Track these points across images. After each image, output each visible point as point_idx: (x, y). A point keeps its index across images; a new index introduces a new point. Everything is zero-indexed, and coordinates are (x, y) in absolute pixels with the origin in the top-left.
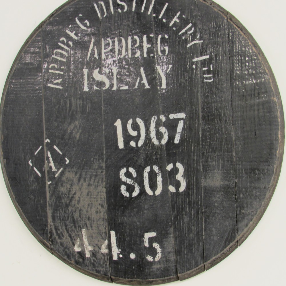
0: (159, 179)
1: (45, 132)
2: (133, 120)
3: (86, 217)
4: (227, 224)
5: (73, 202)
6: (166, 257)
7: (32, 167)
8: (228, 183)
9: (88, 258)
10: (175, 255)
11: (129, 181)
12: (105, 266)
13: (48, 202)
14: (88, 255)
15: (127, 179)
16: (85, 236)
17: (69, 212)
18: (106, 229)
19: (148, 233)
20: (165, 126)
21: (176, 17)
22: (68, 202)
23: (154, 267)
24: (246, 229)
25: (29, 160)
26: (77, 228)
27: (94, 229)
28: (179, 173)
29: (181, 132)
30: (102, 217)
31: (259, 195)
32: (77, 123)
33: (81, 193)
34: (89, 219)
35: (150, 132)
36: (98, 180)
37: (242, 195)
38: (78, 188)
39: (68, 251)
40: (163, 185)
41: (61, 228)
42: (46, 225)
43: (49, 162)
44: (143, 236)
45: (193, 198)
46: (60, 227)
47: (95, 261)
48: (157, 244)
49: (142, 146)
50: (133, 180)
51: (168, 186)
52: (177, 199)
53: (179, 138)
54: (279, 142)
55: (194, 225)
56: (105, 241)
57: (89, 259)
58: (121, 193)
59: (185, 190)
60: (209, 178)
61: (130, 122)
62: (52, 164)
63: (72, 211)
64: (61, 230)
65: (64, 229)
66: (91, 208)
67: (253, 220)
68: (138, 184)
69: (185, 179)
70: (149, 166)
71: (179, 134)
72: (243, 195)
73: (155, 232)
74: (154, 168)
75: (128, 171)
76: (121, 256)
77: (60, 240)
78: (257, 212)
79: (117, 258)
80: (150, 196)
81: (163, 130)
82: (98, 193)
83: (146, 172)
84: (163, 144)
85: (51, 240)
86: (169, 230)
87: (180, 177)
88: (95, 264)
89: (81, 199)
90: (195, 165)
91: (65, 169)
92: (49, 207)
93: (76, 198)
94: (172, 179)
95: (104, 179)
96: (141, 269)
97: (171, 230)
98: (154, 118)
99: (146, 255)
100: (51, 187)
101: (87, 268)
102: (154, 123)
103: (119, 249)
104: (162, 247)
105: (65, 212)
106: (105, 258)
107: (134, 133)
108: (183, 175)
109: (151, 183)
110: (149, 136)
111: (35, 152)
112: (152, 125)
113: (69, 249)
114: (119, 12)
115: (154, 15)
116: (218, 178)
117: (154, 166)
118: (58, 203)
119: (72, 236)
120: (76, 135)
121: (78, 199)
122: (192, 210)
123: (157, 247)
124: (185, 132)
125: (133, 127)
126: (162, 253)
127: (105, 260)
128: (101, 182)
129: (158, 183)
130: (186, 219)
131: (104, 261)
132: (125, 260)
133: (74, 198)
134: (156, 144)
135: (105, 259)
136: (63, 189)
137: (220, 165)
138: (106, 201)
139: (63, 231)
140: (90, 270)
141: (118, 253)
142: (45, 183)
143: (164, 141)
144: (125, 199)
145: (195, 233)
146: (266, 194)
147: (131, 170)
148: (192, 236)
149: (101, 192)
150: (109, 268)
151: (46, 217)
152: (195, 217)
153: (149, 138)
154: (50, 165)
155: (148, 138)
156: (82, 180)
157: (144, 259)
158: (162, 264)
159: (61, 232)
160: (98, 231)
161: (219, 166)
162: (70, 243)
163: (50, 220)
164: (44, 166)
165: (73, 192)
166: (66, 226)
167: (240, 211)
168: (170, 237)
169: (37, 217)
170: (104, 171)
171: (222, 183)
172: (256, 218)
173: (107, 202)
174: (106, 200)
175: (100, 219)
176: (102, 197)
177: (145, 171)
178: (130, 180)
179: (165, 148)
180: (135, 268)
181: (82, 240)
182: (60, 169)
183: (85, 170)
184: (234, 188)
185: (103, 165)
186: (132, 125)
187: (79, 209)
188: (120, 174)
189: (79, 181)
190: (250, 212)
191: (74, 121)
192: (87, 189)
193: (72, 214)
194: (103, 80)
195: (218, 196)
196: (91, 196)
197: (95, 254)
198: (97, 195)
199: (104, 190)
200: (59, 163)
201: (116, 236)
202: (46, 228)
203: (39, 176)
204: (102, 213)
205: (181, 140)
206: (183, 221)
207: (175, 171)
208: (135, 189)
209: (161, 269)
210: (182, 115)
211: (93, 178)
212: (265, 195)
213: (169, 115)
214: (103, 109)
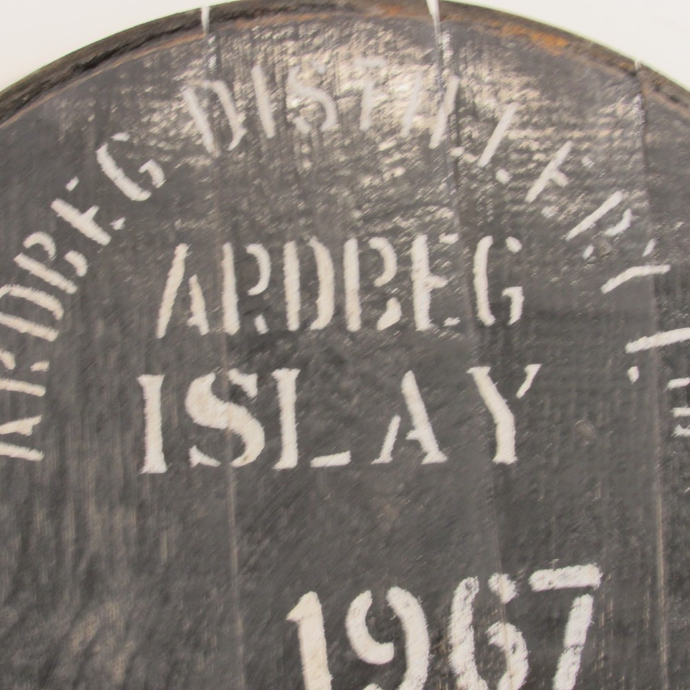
2: (373, 598)
20: (513, 621)
29: (583, 642)
32: (114, 609)
35: (451, 646)
53: (575, 669)
61: (361, 604)
71: (574, 654)
81: (506, 635)
98: (468, 587)
107: (380, 653)
110: (447, 663)
112: (456, 615)
114: (299, 131)
120: (109, 663)
125: (377, 624)
143: (513, 683)
153: (445, 671)
155: (441, 672)
186: (368, 618)
191: (102, 602)
194: (233, 426)
205: (585, 678)
210: (587, 575)
213: (530, 572)
214: (235, 551)
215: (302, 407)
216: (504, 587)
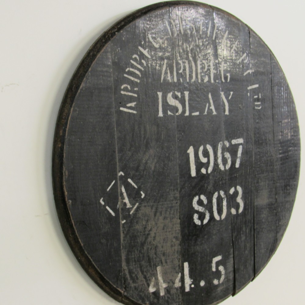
0: (225, 203)
1: (118, 164)
2: (204, 147)
3: (161, 253)
5: (149, 239)
11: (201, 209)
12: (177, 300)
13: (122, 244)
14: (162, 294)
15: (199, 207)
16: (160, 273)
17: (145, 251)
18: (179, 261)
19: (215, 258)
20: (228, 152)
21: (235, 46)
22: (144, 240)
23: (218, 289)
26: (153, 267)
27: (169, 264)
28: (239, 196)
30: (176, 250)
32: (152, 151)
33: (157, 228)
34: (164, 254)
35: (218, 158)
36: (173, 211)
38: (154, 223)
40: (227, 209)
41: (136, 271)
42: (120, 271)
43: (123, 198)
44: (211, 262)
46: (134, 270)
47: (169, 298)
48: (222, 267)
49: (211, 173)
50: (204, 207)
51: (231, 209)
52: (237, 220)
53: (239, 162)
56: (178, 274)
57: (163, 297)
58: (194, 222)
59: (242, 211)
60: (259, 197)
61: (201, 148)
62: (126, 200)
63: (148, 249)
64: (136, 273)
65: (139, 271)
66: (166, 242)
68: (208, 211)
69: (243, 201)
70: (216, 192)
71: (239, 159)
73: (221, 255)
74: (220, 193)
75: (200, 199)
76: (192, 286)
77: (134, 285)
79: (189, 289)
80: (218, 221)
81: (227, 155)
82: (173, 225)
83: (214, 198)
84: (228, 169)
85: (124, 286)
86: (230, 251)
87: (239, 199)
89: (157, 234)
90: (250, 187)
91: (140, 204)
92: (123, 249)
93: (152, 234)
94: (234, 202)
95: (178, 210)
96: (209, 294)
98: (221, 144)
99: (213, 280)
100: (125, 226)
102: (221, 149)
103: (191, 279)
104: (225, 268)
105: (141, 252)
106: (178, 292)
110: (217, 162)
111: (107, 188)
112: (219, 151)
117: (220, 191)
118: (132, 243)
119: (147, 276)
120: (151, 165)
121: (154, 235)
123: (222, 269)
124: (243, 157)
125: (204, 153)
128: (175, 213)
129: (223, 207)
131: (177, 296)
132: (195, 289)
133: (150, 234)
134: (222, 169)
136: (138, 227)
139: (138, 273)
141: (190, 283)
142: (119, 223)
143: (228, 166)
144: (197, 227)
147: (202, 197)
149: (176, 224)
151: (120, 261)
154: (124, 201)
155: (216, 164)
156: (158, 214)
157: (212, 284)
158: (224, 285)
159: (136, 275)
160: (172, 266)
161: (265, 186)
162: (144, 284)
163: (124, 264)
164: (118, 203)
165: (149, 228)
166: (141, 267)
168: (231, 258)
170: (179, 201)
171: (268, 201)
173: (181, 234)
174: (180, 231)
175: (174, 252)
176: (177, 229)
180: (204, 295)
181: (157, 279)
182: (135, 204)
183: (161, 203)
184: (275, 204)
185: (178, 195)
187: (156, 245)
188: (193, 203)
189: (155, 215)
191: (149, 150)
192: (163, 223)
193: (148, 253)
194: (176, 105)
196: (166, 229)
197: (169, 290)
198: (172, 228)
199: (179, 221)
200: (134, 199)
202: (120, 274)
204: (177, 245)
205: (241, 164)
208: (206, 216)
209: (224, 290)
210: (241, 141)
211: (169, 210)
213: (231, 140)
216: (227, 144)
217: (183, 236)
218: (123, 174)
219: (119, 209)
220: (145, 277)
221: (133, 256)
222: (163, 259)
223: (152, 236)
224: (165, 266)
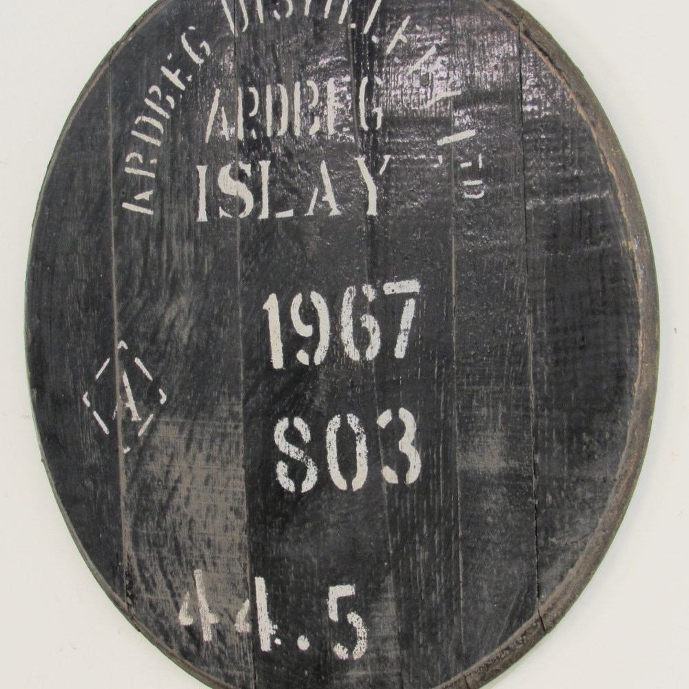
0: (361, 448)
1: (116, 323)
2: (303, 297)
3: (202, 540)
4: (516, 572)
5: (177, 501)
6: (379, 650)
7: (90, 410)
8: (518, 465)
9: (207, 642)
10: (398, 647)
11: (294, 452)
12: (243, 665)
13: (124, 498)
14: (207, 636)
15: (291, 445)
16: (201, 586)
17: (168, 526)
18: (245, 571)
19: (337, 587)
20: (373, 314)
21: (399, 31)
22: (165, 499)
23: (350, 673)
24: (559, 588)
25: (85, 393)
26: (185, 566)
27: (220, 570)
28: (405, 435)
29: (409, 328)
30: (238, 541)
31: (591, 498)
32: (184, 301)
33: (193, 478)
34: (209, 544)
35: (342, 327)
36: (228, 446)
37: (549, 498)
38: (185, 465)
39: (166, 623)
40: (369, 464)
41: (151, 565)
42: (119, 557)
43: (125, 400)
44: (325, 595)
45: (436, 500)
46: (148, 563)
47: (224, 653)
48: (357, 616)
49: (322, 364)
50: (303, 450)
51: (381, 468)
52: (402, 502)
53: (405, 344)
54: (640, 358)
55: (440, 572)
56: (244, 602)
57: (210, 646)
58: (278, 481)
59: (418, 479)
60: (474, 449)
61: (298, 300)
62: (131, 404)
63: (174, 522)
64: (151, 570)
65: (158, 567)
66: (214, 517)
67: (576, 564)
68: (313, 460)
69: (418, 451)
70: (337, 414)
71: (405, 335)
72: (554, 497)
73: (351, 584)
74: (349, 419)
75: (291, 426)
76: (278, 642)
77: (149, 596)
78: (585, 543)
79: (271, 647)
80: (341, 491)
81: (370, 322)
82: (229, 479)
83: (330, 429)
84: (371, 359)
85: (130, 594)
86: (383, 581)
87: (406, 445)
88: (223, 659)
89: (194, 493)
90: (442, 415)
91: (157, 416)
92: (126, 510)
93: (182, 490)
94: (390, 450)
95: (242, 446)
96: (323, 678)
97: (390, 580)
98: (350, 292)
99: (332, 643)
100: (130, 460)
101: (206, 668)
102: (350, 304)
103: (274, 624)
104: (368, 623)
105: (159, 525)
106: (245, 646)
107: (305, 331)
108: (413, 441)
109: (343, 459)
110: (339, 338)
111: (97, 373)
112: (344, 309)
113: (167, 618)
114: (275, 19)
115: (353, 26)
116: (495, 450)
117: (349, 415)
118: (144, 502)
119: (174, 585)
120: (181, 332)
121: (186, 493)
122: (434, 532)
123: (357, 622)
124: (418, 331)
125: (305, 314)
126: (368, 638)
127: (245, 650)
128: (234, 451)
129: (358, 457)
130: (423, 556)
131: (242, 654)
132: (287, 653)
133: (178, 489)
134: (354, 359)
135: (243, 648)
136: (155, 468)
137: (500, 417)
138: (245, 502)
139: (155, 572)
140: (212, 674)
141: (272, 633)
142: (117, 451)
143: (372, 353)
144: (286, 496)
145: (443, 591)
146: (607, 498)
147: (299, 423)
148: (436, 598)
149: (234, 478)
150: (253, 673)
151: (118, 535)
152: (443, 550)
153: (338, 342)
154: (128, 405)
155: (336, 344)
156: (194, 446)
157: (329, 653)
158: (369, 668)
159: (152, 576)
160: (229, 576)
161: (495, 418)
162: (169, 602)
163: (127, 544)
164: (115, 408)
165: (174, 475)
166: (161, 559)
167: (546, 539)
168: (386, 599)
169: (101, 536)
170: (242, 424)
171: (503, 464)
172: (585, 558)
173: (248, 504)
174: (245, 498)
175: (232, 545)
176: (238, 490)
177: (329, 427)
178: (297, 449)
179: (373, 370)
180: (308, 674)
181: (194, 597)
182: (148, 416)
183: (201, 422)
184: (530, 478)
185: (239, 409)
186: (300, 309)
187: (189, 518)
188: (276, 434)
189: (188, 447)
190: (569, 543)
191: (179, 297)
192: (204, 468)
193: (174, 531)
194: (240, 194)
195: (494, 497)
196: (213, 486)
197: (222, 633)
198: (226, 486)
199: (242, 472)
200: (145, 403)
201: (266, 592)
202: (120, 564)
203: (104, 432)
204: (238, 530)
205: (410, 350)
206: (415, 560)
207: (397, 428)
208: (308, 473)
209: (368, 680)
210: (413, 286)
211: (218, 441)
212: (606, 500)
213: (383, 283)
214: (239, 268)
215: (272, 182)
216: (370, 293)
217: (252, 511)
218: (126, 347)
219: (116, 420)
220: (170, 586)
221: (145, 531)
222: (207, 553)
223: (182, 496)
224: (213, 572)
